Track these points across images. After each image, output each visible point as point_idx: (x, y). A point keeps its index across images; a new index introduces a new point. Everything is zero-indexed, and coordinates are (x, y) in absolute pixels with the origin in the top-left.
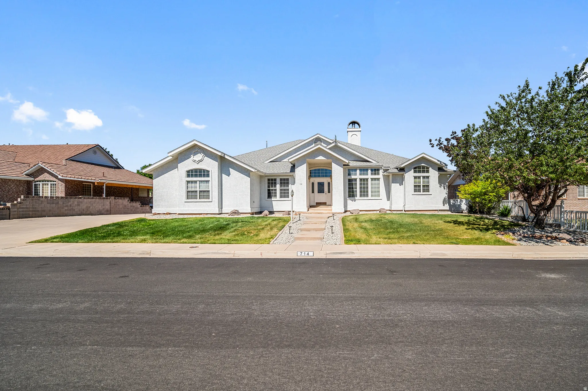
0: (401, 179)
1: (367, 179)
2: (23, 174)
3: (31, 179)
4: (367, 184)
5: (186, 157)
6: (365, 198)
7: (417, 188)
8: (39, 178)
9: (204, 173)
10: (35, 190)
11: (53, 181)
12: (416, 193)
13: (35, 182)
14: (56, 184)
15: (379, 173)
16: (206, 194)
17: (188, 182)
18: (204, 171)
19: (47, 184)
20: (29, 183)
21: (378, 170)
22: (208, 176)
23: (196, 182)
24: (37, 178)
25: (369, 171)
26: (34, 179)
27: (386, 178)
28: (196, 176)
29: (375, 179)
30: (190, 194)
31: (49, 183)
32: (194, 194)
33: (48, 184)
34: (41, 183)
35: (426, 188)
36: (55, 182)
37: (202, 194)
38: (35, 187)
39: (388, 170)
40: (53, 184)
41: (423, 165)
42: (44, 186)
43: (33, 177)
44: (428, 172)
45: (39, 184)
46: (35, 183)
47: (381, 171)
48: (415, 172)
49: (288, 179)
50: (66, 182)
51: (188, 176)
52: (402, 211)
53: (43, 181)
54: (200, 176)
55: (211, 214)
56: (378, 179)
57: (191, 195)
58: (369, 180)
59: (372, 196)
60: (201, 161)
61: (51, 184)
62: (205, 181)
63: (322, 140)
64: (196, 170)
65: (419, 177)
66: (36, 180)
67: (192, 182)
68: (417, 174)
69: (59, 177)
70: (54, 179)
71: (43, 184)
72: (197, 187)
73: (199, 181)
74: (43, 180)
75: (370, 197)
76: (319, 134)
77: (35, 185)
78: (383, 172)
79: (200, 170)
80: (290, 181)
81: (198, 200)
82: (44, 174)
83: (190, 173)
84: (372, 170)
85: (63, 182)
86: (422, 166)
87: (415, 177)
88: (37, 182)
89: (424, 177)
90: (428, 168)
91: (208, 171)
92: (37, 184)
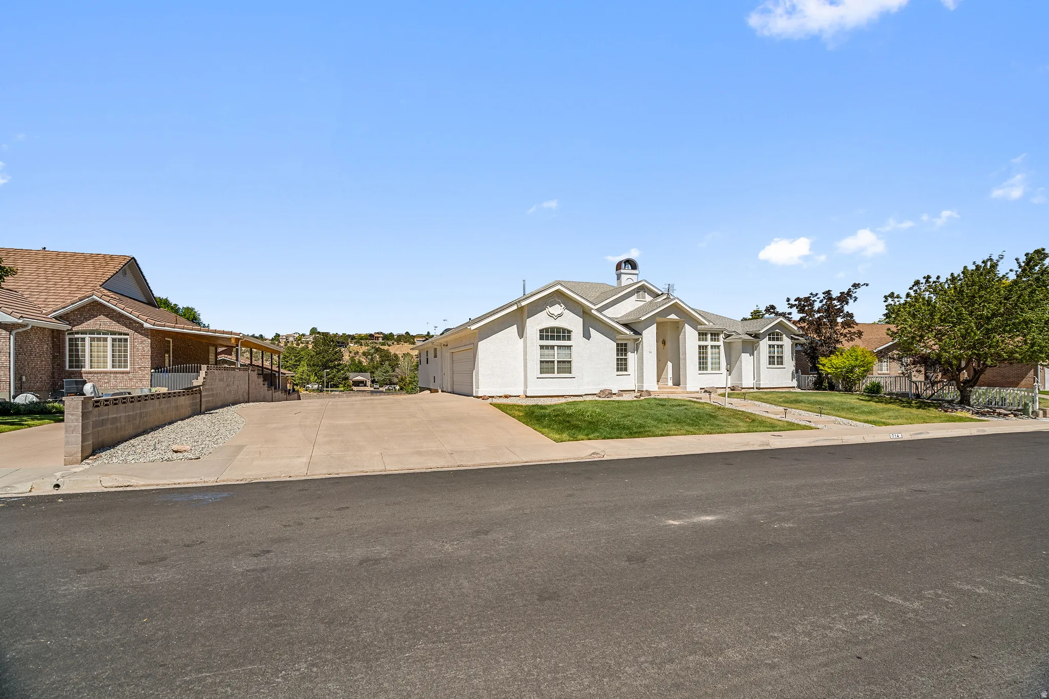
0: (751, 349)
1: (706, 346)
2: (49, 316)
3: (64, 327)
4: (706, 353)
5: (539, 309)
6: (705, 372)
7: (772, 359)
8: (84, 325)
9: (563, 334)
10: (70, 351)
11: (120, 334)
12: (771, 366)
13: (72, 334)
14: (126, 340)
15: (718, 339)
16: (566, 365)
17: (542, 347)
18: (564, 330)
19: (103, 338)
20: (57, 335)
21: (718, 335)
22: (569, 338)
23: (552, 347)
24: (80, 326)
25: (709, 336)
26: (70, 327)
27: (728, 346)
28: (552, 338)
29: (715, 346)
30: (545, 365)
31: (110, 337)
32: (550, 365)
33: (105, 340)
34: (87, 337)
35: (780, 360)
36: (128, 335)
37: (562, 365)
38: (70, 345)
39: (732, 335)
40: (120, 340)
41: (777, 330)
42: (95, 343)
43: (68, 323)
44: (781, 340)
45: (83, 340)
46: (71, 336)
47: (721, 336)
48: (770, 339)
49: (626, 345)
50: (154, 335)
51: (541, 338)
52: (753, 388)
53: (92, 332)
54: (558, 338)
55: (574, 396)
56: (718, 347)
57: (546, 367)
58: (709, 348)
59: (712, 369)
60: (560, 315)
61: (114, 340)
62: (565, 346)
63: (646, 289)
64: (552, 329)
65: (773, 346)
66: (75, 329)
67: (547, 347)
68: (772, 343)
69: (146, 325)
70: (124, 329)
71: (92, 340)
72: (556, 356)
73: (558, 346)
74: (92, 330)
75: (709, 371)
76: (646, 281)
77: (70, 340)
78: (724, 337)
79: (559, 330)
80: (629, 347)
81: (556, 375)
82: (97, 317)
83: (546, 333)
84: (712, 334)
85: (147, 336)
86: (776, 332)
87: (770, 346)
88: (77, 333)
89: (778, 346)
90: (781, 335)
91: (569, 332)
92: (77, 339)
